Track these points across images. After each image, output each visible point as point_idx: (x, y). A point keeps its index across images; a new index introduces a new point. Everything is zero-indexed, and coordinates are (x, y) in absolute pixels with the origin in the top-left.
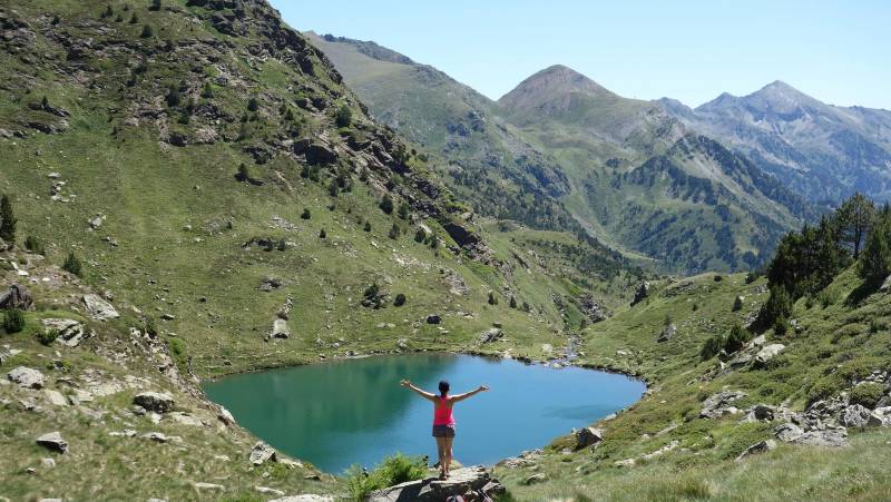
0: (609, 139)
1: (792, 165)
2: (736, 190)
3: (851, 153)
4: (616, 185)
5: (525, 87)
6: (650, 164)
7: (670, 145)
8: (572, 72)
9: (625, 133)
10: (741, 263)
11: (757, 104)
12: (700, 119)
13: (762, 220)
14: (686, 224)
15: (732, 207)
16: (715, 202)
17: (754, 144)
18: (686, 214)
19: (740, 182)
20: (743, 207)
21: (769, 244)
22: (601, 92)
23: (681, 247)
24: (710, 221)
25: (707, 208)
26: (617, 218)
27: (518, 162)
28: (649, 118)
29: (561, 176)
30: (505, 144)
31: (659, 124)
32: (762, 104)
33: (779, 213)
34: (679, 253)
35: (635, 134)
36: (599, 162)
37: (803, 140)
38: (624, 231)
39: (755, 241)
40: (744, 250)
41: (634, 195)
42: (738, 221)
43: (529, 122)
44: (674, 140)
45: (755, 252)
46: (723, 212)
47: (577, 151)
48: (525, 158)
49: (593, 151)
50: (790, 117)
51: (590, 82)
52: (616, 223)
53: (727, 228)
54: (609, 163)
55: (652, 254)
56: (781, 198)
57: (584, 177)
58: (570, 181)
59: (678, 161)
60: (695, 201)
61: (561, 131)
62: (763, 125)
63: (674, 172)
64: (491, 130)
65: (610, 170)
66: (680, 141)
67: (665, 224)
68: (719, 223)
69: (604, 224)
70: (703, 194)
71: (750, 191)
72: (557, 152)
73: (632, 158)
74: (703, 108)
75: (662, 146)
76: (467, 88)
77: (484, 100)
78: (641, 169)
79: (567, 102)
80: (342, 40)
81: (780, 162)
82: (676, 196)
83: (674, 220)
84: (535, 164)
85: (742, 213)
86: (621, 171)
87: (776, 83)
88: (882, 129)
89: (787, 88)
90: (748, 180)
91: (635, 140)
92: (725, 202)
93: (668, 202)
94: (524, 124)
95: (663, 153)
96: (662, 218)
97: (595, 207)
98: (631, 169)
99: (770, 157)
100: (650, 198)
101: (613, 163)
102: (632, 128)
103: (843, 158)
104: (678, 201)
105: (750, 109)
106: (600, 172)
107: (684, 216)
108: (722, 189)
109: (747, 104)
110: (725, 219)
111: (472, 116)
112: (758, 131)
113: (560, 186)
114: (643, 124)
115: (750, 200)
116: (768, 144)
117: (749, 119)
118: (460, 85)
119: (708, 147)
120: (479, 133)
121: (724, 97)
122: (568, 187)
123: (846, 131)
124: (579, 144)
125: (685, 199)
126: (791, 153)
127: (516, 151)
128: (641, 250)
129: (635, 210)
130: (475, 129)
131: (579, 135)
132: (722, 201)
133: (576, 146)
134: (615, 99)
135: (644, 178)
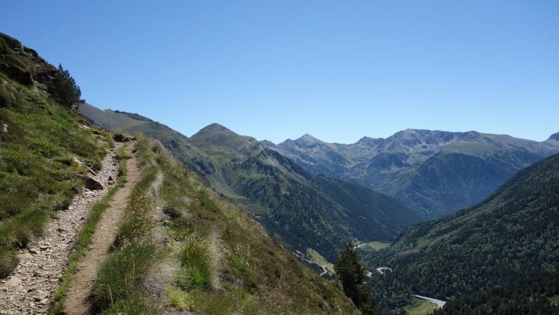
0: (234, 151)
1: (312, 164)
2: (284, 170)
3: (334, 160)
4: (235, 169)
5: (201, 132)
6: (249, 160)
7: (258, 153)
8: (221, 126)
9: (240, 148)
10: (282, 198)
11: (300, 142)
12: (278, 148)
13: (292, 181)
14: (262, 184)
15: (280, 176)
16: (273, 175)
17: (298, 156)
18: (262, 179)
19: (286, 167)
20: (285, 176)
21: (295, 190)
22: (232, 133)
23: (259, 193)
24: (271, 182)
25: (270, 177)
26: (235, 181)
27: (192, 160)
28: (250, 143)
29: (211, 166)
30: (187, 153)
31: (254, 145)
32: (301, 142)
33: (301, 179)
34: (258, 196)
35: (244, 149)
36: (228, 160)
37: (317, 155)
38: (237, 187)
39: (289, 189)
40: (284, 193)
41: (242, 173)
42: (282, 181)
43: (202, 146)
44: (260, 151)
45: (288, 194)
46: (277, 178)
47: (220, 156)
48: (195, 158)
49: (227, 156)
50: (312, 147)
51: (228, 130)
52: (233, 185)
53: (277, 185)
54: (232, 161)
55: (247, 196)
56: (302, 173)
57: (222, 166)
58: (215, 167)
59: (261, 159)
60: (266, 174)
61: (215, 149)
62: (302, 150)
63: (258, 163)
64: (182, 147)
65: (233, 163)
66: (262, 152)
67: (253, 184)
68: (275, 182)
69: (229, 185)
70: (269, 172)
71: (290, 171)
72: (212, 157)
73: (242, 158)
74: (280, 144)
75: (255, 153)
76: (177, 132)
77: (184, 137)
78: (245, 162)
79: (218, 138)
80: (123, 113)
81: (307, 163)
82: (259, 173)
83: (257, 182)
84: (200, 160)
85: (284, 178)
86: (237, 163)
87: (306, 135)
88: (344, 151)
89: (310, 136)
90: (289, 167)
91: (244, 151)
92: (277, 174)
93: (255, 175)
94: (200, 146)
95: (255, 156)
96: (252, 182)
97: (226, 179)
98: (241, 162)
99: (304, 161)
100: (248, 173)
101: (234, 160)
102: (242, 147)
103: (330, 161)
104: (259, 174)
105: (297, 144)
106: (228, 164)
107: (261, 181)
108: (277, 170)
109: (296, 142)
110: (277, 181)
111: (173, 142)
112: (299, 152)
113: (212, 170)
114: (247, 145)
115: (290, 174)
116: (303, 156)
117: (297, 148)
118: (174, 131)
119: (273, 154)
120: (176, 149)
121: (288, 140)
122: (214, 170)
123: (331, 152)
124: (221, 153)
125: (262, 173)
126: (311, 160)
127: (192, 156)
128: (244, 195)
129: (242, 179)
130: (175, 147)
131: (222, 150)
132: (276, 174)
133: (220, 154)
134: (237, 136)
135: (246, 166)
